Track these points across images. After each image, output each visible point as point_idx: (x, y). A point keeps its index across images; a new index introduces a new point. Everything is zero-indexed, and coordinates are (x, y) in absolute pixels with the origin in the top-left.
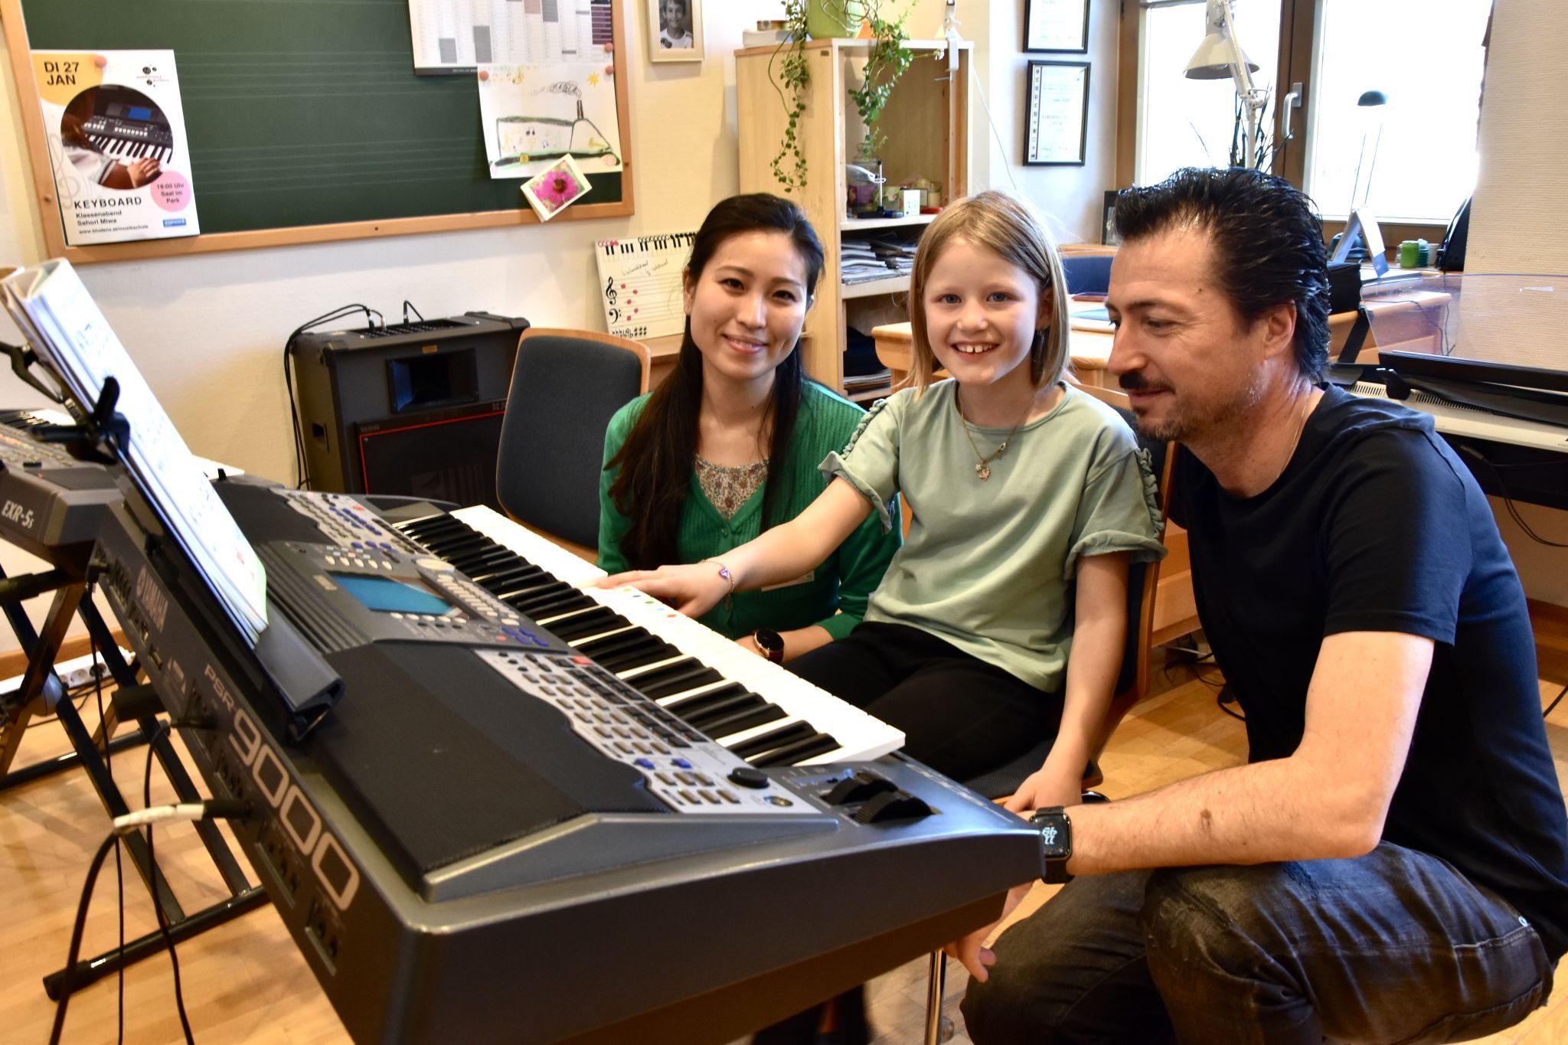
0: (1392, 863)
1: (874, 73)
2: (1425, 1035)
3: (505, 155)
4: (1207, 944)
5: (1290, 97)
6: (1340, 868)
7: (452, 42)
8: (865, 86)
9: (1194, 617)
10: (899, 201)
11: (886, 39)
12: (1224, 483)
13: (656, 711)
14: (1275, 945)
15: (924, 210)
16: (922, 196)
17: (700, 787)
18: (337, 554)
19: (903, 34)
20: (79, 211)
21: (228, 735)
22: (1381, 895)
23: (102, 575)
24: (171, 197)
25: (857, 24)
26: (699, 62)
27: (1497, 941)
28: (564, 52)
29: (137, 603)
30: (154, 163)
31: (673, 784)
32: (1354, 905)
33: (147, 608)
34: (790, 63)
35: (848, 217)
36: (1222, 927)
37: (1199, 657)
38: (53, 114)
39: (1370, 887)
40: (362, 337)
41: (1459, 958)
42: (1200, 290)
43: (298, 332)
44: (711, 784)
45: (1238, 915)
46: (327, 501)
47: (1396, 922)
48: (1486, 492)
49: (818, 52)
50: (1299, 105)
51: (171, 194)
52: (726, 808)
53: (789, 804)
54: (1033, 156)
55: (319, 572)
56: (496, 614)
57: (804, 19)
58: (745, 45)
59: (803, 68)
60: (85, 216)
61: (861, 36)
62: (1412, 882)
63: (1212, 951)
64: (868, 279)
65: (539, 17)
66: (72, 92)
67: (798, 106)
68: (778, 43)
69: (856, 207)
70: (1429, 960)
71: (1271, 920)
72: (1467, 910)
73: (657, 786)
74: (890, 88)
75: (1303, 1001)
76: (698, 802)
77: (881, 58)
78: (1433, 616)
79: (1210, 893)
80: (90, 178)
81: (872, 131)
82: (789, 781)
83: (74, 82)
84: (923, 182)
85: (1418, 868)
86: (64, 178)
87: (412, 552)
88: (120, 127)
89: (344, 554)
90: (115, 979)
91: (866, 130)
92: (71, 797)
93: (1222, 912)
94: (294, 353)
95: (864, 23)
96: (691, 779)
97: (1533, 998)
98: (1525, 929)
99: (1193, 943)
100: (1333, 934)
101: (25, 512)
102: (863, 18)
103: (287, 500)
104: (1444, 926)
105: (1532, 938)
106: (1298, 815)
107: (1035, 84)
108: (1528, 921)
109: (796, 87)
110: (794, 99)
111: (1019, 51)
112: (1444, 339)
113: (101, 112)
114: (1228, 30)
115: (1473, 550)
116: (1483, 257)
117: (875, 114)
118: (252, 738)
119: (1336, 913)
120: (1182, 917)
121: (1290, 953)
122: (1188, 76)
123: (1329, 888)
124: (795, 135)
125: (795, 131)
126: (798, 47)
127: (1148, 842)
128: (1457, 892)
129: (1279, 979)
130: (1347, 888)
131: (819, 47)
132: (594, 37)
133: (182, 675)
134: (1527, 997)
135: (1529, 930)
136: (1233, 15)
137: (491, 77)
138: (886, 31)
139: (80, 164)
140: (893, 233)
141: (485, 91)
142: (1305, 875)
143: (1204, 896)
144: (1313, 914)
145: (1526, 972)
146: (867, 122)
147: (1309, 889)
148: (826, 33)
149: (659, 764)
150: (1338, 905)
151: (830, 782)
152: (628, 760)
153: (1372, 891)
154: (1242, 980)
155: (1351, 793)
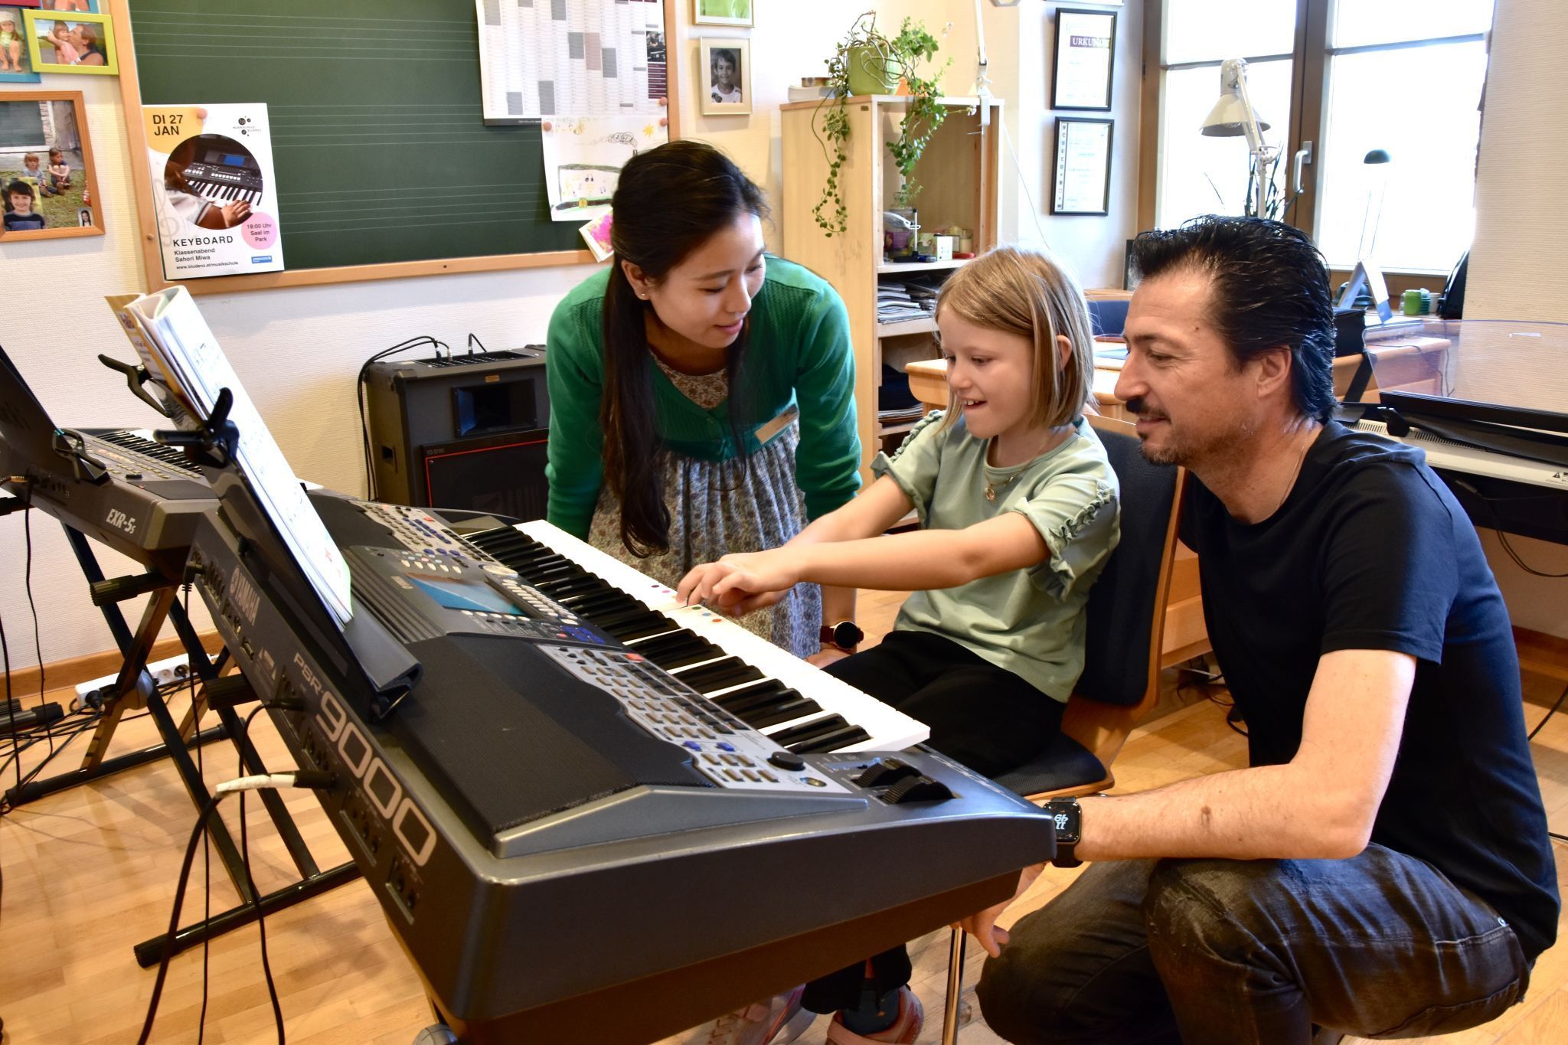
0: (1379, 862)
1: (910, 127)
2: (1408, 1026)
3: (565, 200)
4: (1203, 931)
5: (1300, 155)
6: (1330, 866)
7: (518, 95)
8: (902, 139)
9: (1204, 640)
10: (933, 246)
11: (923, 95)
12: (1231, 511)
13: (703, 702)
14: (1267, 934)
15: (957, 256)
16: (954, 243)
17: (742, 767)
18: (412, 558)
19: (938, 92)
20: (177, 248)
21: (315, 715)
22: (1369, 892)
23: (198, 575)
24: (259, 236)
25: (895, 81)
26: (747, 116)
27: (1476, 939)
28: (622, 105)
29: (230, 599)
30: (245, 205)
31: (718, 764)
32: (1343, 901)
33: (240, 604)
34: (833, 117)
35: (885, 261)
36: (1218, 915)
37: (1211, 678)
38: (158, 161)
39: (1359, 884)
40: (430, 366)
41: (1440, 953)
42: (1197, 329)
43: (371, 361)
44: (753, 765)
45: (1233, 905)
46: (401, 513)
47: (1381, 917)
48: (1474, 523)
49: (858, 107)
50: (1309, 161)
51: (260, 233)
52: (765, 785)
53: (823, 784)
54: (1059, 206)
55: (397, 574)
56: (556, 615)
57: (846, 76)
58: (790, 100)
59: (844, 121)
60: (182, 253)
61: (899, 93)
62: (1397, 881)
63: (1208, 938)
64: (902, 319)
65: (600, 73)
66: (175, 141)
67: (839, 157)
68: (822, 98)
69: (892, 251)
70: (1411, 954)
71: (1264, 911)
72: (1448, 908)
73: (704, 765)
74: (925, 141)
75: (1293, 987)
76: (741, 780)
77: (918, 113)
78: (1419, 636)
79: (1208, 884)
80: (188, 220)
81: (908, 181)
82: (822, 766)
83: (177, 133)
84: (956, 230)
85: (1403, 867)
86: (166, 219)
87: (479, 559)
88: (216, 172)
89: (418, 559)
90: (199, 950)
91: (902, 180)
92: (158, 786)
93: (1219, 902)
94: (366, 381)
95: (902, 81)
96: (734, 761)
97: (1510, 994)
98: (1504, 928)
99: (1191, 930)
100: (1321, 926)
101: (127, 520)
102: (901, 76)
103: (365, 511)
104: (1426, 923)
105: (1510, 938)
106: (1292, 816)
107: (1061, 139)
108: (1507, 922)
109: (837, 139)
110: (835, 151)
111: (1046, 108)
112: (1444, 382)
113: (200, 159)
114: (1240, 92)
115: (1460, 574)
116: (1480, 306)
117: (911, 166)
118: (338, 717)
119: (1325, 907)
120: (1182, 906)
121: (1282, 941)
122: (1204, 133)
123: (1320, 883)
124: (836, 184)
125: (836, 181)
126: (840, 102)
127: (1151, 833)
128: (1439, 892)
129: (1270, 965)
130: (1336, 884)
131: (859, 103)
132: (650, 91)
133: (272, 663)
134: (1504, 992)
135: (1507, 930)
136: (1246, 78)
137: (554, 128)
138: (922, 89)
139: (179, 206)
140: (926, 276)
141: (547, 140)
142: (1297, 870)
143: (1202, 887)
144: (1303, 906)
145: (1503, 969)
146: (904, 173)
147: (1300, 884)
148: (866, 89)
149: (706, 747)
150: (1327, 900)
151: (860, 768)
152: (678, 742)
153: (1360, 888)
154: (1235, 965)
155: (1340, 799)
